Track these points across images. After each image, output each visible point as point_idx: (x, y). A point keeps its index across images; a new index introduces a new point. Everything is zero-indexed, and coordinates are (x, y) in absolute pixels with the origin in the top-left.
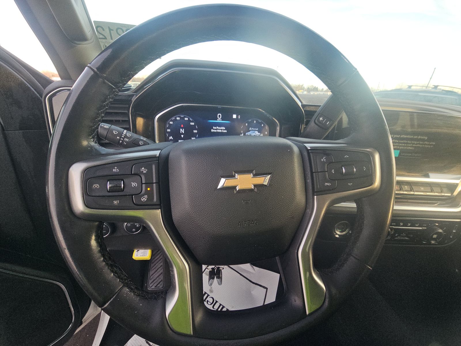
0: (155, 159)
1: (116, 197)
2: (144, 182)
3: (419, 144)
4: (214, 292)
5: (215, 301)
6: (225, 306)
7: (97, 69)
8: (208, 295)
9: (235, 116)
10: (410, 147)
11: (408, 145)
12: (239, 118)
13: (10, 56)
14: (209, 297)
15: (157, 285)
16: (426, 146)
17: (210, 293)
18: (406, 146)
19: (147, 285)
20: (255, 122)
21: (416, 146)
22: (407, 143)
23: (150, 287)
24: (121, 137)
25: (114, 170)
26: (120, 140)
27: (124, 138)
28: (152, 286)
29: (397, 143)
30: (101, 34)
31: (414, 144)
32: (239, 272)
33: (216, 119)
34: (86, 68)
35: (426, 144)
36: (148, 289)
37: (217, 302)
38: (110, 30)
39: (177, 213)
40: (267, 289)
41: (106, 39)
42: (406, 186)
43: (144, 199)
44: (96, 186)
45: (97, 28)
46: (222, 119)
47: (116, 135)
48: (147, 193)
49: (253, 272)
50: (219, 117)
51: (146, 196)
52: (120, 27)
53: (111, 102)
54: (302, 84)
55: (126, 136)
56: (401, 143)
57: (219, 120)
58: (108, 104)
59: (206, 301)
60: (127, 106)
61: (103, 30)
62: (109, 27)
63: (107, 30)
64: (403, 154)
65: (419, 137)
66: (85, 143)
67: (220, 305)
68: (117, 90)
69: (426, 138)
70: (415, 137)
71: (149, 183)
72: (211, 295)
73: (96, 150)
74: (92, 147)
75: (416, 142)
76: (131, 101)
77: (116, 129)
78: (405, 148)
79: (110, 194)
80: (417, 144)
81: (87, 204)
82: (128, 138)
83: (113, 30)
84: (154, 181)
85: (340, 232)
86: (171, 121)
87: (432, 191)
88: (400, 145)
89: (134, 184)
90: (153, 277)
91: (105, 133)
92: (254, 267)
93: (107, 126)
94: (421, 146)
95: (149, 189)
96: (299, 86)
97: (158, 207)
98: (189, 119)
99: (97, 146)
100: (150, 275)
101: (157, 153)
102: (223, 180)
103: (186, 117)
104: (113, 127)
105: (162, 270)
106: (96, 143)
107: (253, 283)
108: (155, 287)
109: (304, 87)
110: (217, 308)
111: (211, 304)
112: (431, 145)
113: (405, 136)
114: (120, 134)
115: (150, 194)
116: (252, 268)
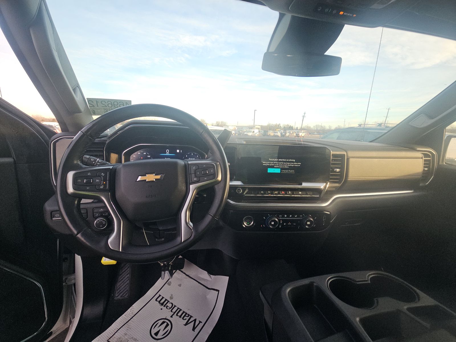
0: (109, 170)
1: (88, 186)
2: (102, 179)
3: (291, 164)
4: (173, 299)
5: (174, 306)
6: (182, 309)
7: (85, 132)
8: (168, 301)
9: (178, 151)
10: (286, 166)
11: (284, 165)
12: (181, 152)
13: (27, 116)
14: (169, 302)
15: (123, 294)
16: (295, 165)
17: (170, 299)
18: (283, 166)
19: (113, 295)
20: (192, 154)
21: (289, 165)
22: (284, 164)
23: (116, 297)
24: (95, 162)
25: (88, 174)
26: (95, 164)
27: (97, 163)
28: (118, 296)
29: (278, 164)
30: (91, 104)
31: (288, 164)
32: (198, 281)
33: (166, 153)
34: (80, 131)
35: (296, 164)
36: (115, 299)
37: (175, 306)
38: (97, 102)
39: (118, 194)
40: (218, 291)
41: (94, 107)
42: (290, 192)
43: (102, 187)
44: (80, 181)
45: (88, 101)
46: (170, 153)
47: (93, 161)
48: (103, 184)
49: (210, 279)
50: (168, 152)
51: (103, 186)
52: (104, 100)
53: (90, 145)
54: (278, 124)
55: (98, 162)
56: (280, 164)
57: (168, 154)
58: (88, 146)
59: (166, 306)
60: (103, 146)
61: (93, 102)
62: (96, 101)
63: (95, 102)
64: (283, 171)
65: (290, 160)
66: (75, 162)
67: (178, 308)
68: (93, 140)
69: (294, 161)
70: (287, 160)
71: (105, 180)
72: (171, 301)
73: (80, 165)
74: (78, 164)
75: (289, 164)
76: (105, 143)
77: (93, 158)
78: (283, 167)
79: (85, 184)
80: (290, 164)
81: (74, 188)
82: (99, 162)
83: (99, 102)
84: (108, 179)
85: (247, 224)
86: (134, 155)
87: (307, 194)
88: (280, 165)
89: (97, 181)
90: (120, 288)
91: (86, 160)
92: (211, 275)
93: (88, 157)
94: (293, 165)
95: (104, 183)
96: (276, 125)
97: (109, 191)
98: (146, 153)
99: (81, 164)
100: (117, 286)
101: (111, 167)
102: (140, 177)
103: (145, 153)
104: (91, 157)
105: (128, 281)
106: (81, 163)
107: (209, 289)
108: (121, 296)
109: (280, 126)
110: (174, 311)
111: (170, 308)
112: (299, 165)
113: (281, 160)
114: (95, 161)
115: (105, 185)
116: (209, 276)
